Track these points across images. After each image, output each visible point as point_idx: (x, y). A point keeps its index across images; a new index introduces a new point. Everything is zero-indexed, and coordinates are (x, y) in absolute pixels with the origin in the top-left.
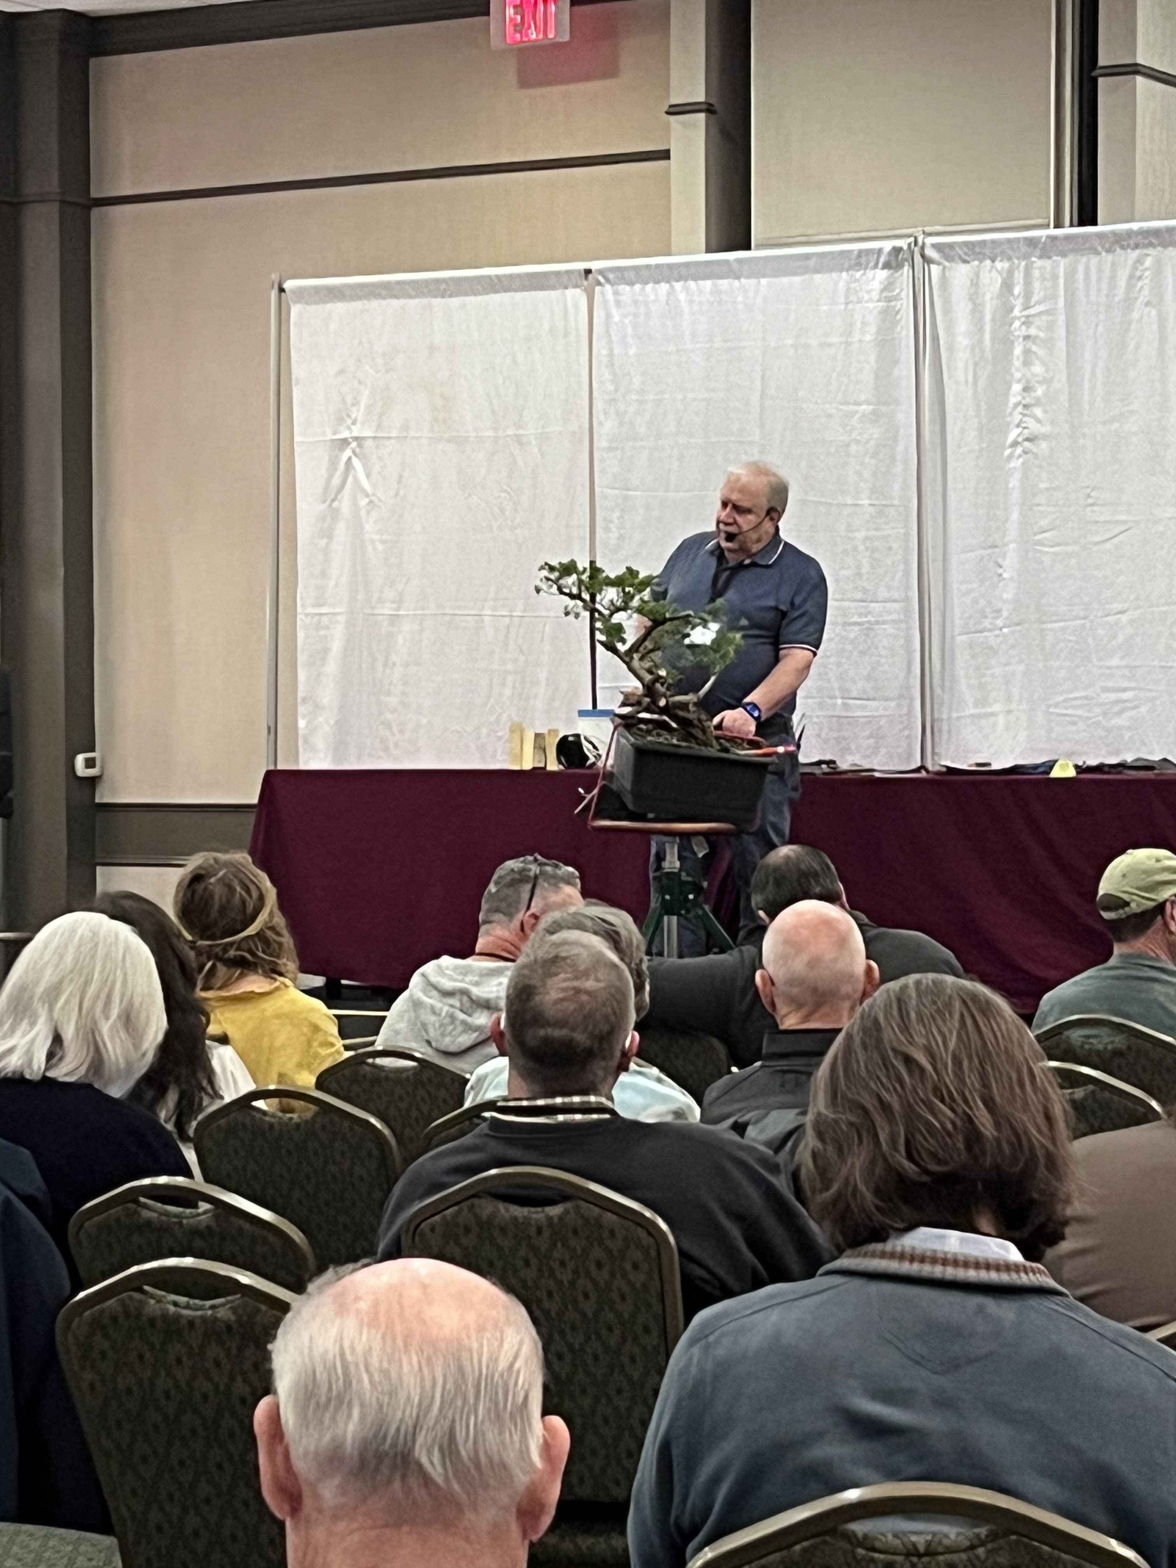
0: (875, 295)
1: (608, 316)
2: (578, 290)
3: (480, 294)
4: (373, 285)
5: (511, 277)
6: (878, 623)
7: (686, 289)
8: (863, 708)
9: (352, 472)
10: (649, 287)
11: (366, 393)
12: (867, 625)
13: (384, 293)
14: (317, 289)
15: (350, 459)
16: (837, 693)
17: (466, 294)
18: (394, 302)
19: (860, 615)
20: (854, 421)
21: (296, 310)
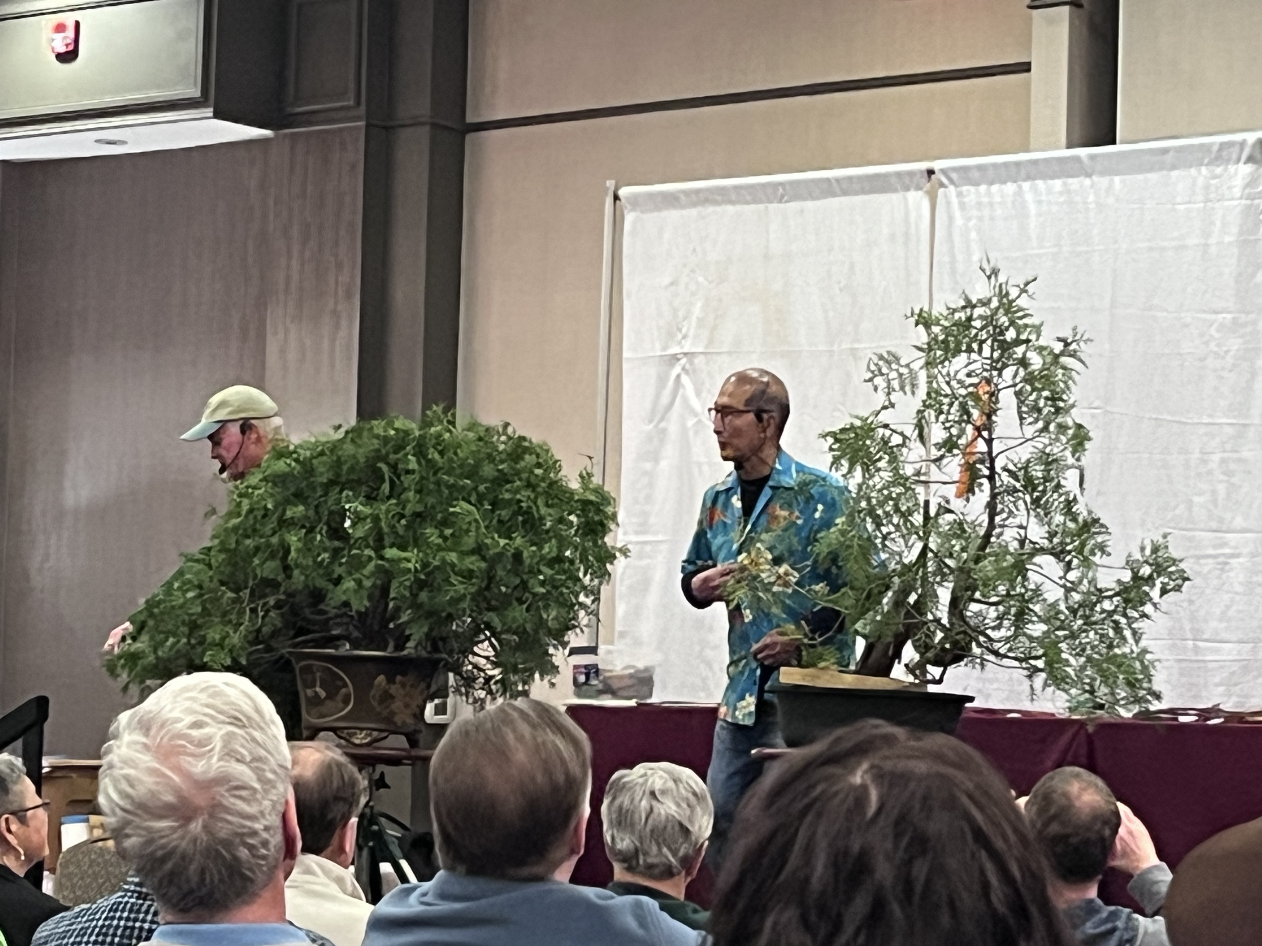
0: (1237, 192)
1: (951, 218)
2: (920, 193)
3: (818, 198)
4: (709, 190)
5: (850, 179)
6: (1233, 556)
7: (1034, 189)
8: (1217, 651)
9: (681, 392)
10: (995, 188)
11: (699, 305)
12: (1221, 559)
13: (719, 198)
14: (651, 196)
15: (678, 376)
16: (1189, 636)
17: (804, 199)
18: (730, 209)
19: (1215, 547)
20: (1213, 331)
21: (629, 218)
